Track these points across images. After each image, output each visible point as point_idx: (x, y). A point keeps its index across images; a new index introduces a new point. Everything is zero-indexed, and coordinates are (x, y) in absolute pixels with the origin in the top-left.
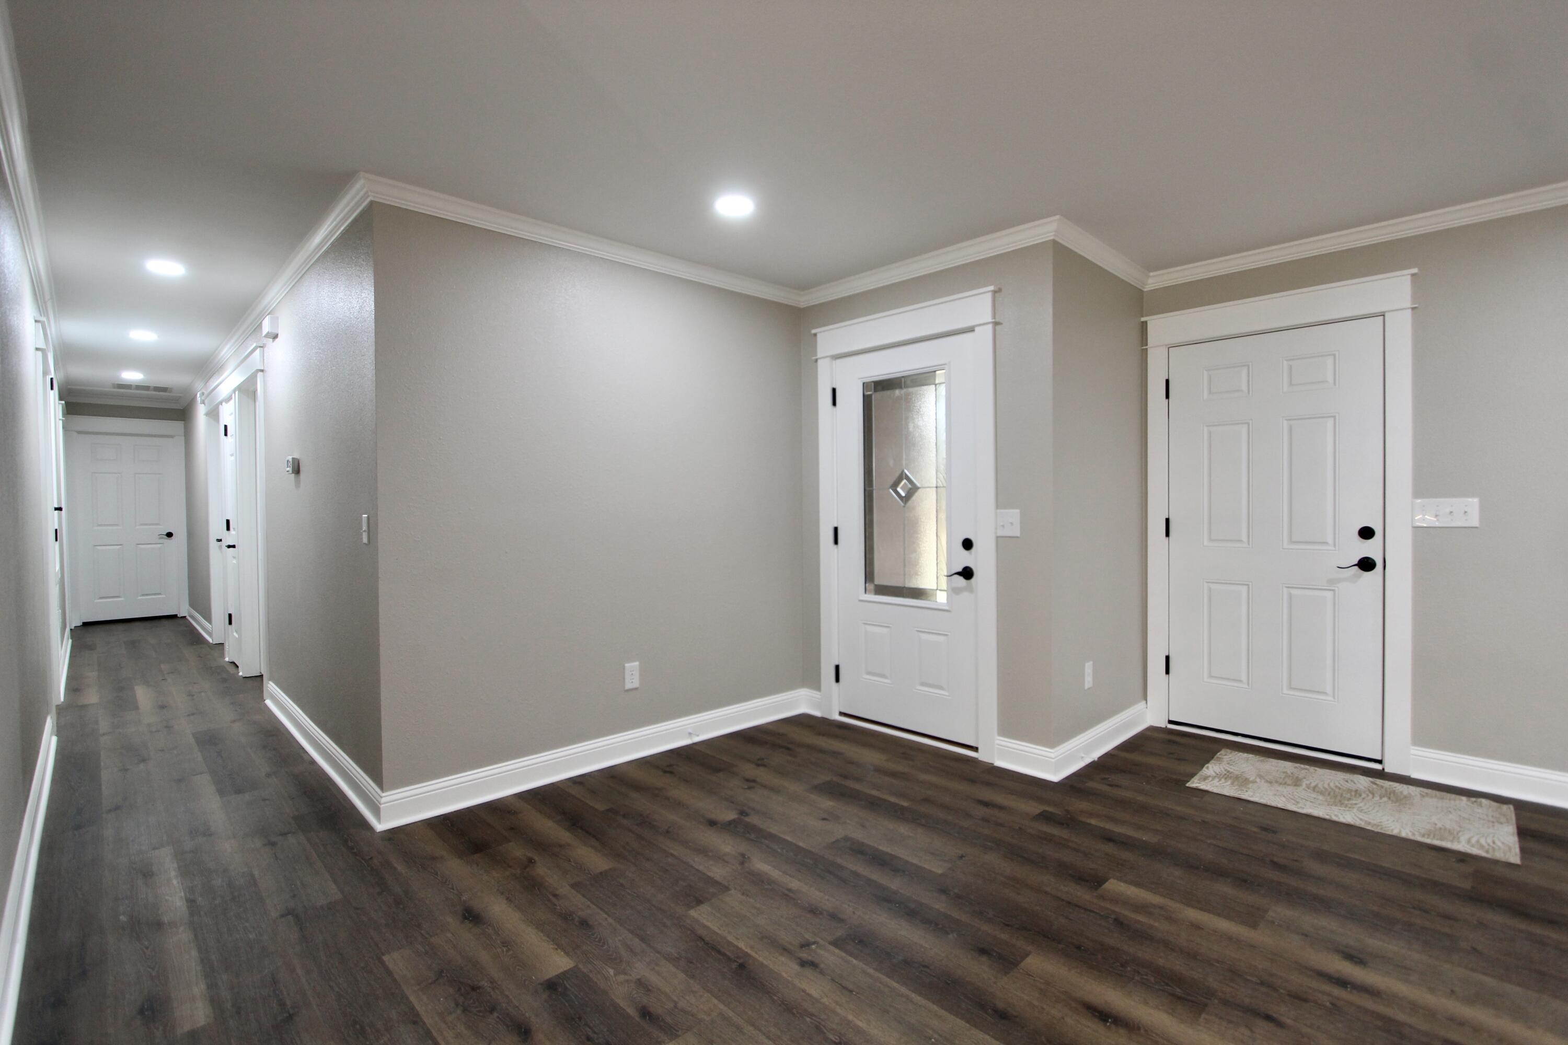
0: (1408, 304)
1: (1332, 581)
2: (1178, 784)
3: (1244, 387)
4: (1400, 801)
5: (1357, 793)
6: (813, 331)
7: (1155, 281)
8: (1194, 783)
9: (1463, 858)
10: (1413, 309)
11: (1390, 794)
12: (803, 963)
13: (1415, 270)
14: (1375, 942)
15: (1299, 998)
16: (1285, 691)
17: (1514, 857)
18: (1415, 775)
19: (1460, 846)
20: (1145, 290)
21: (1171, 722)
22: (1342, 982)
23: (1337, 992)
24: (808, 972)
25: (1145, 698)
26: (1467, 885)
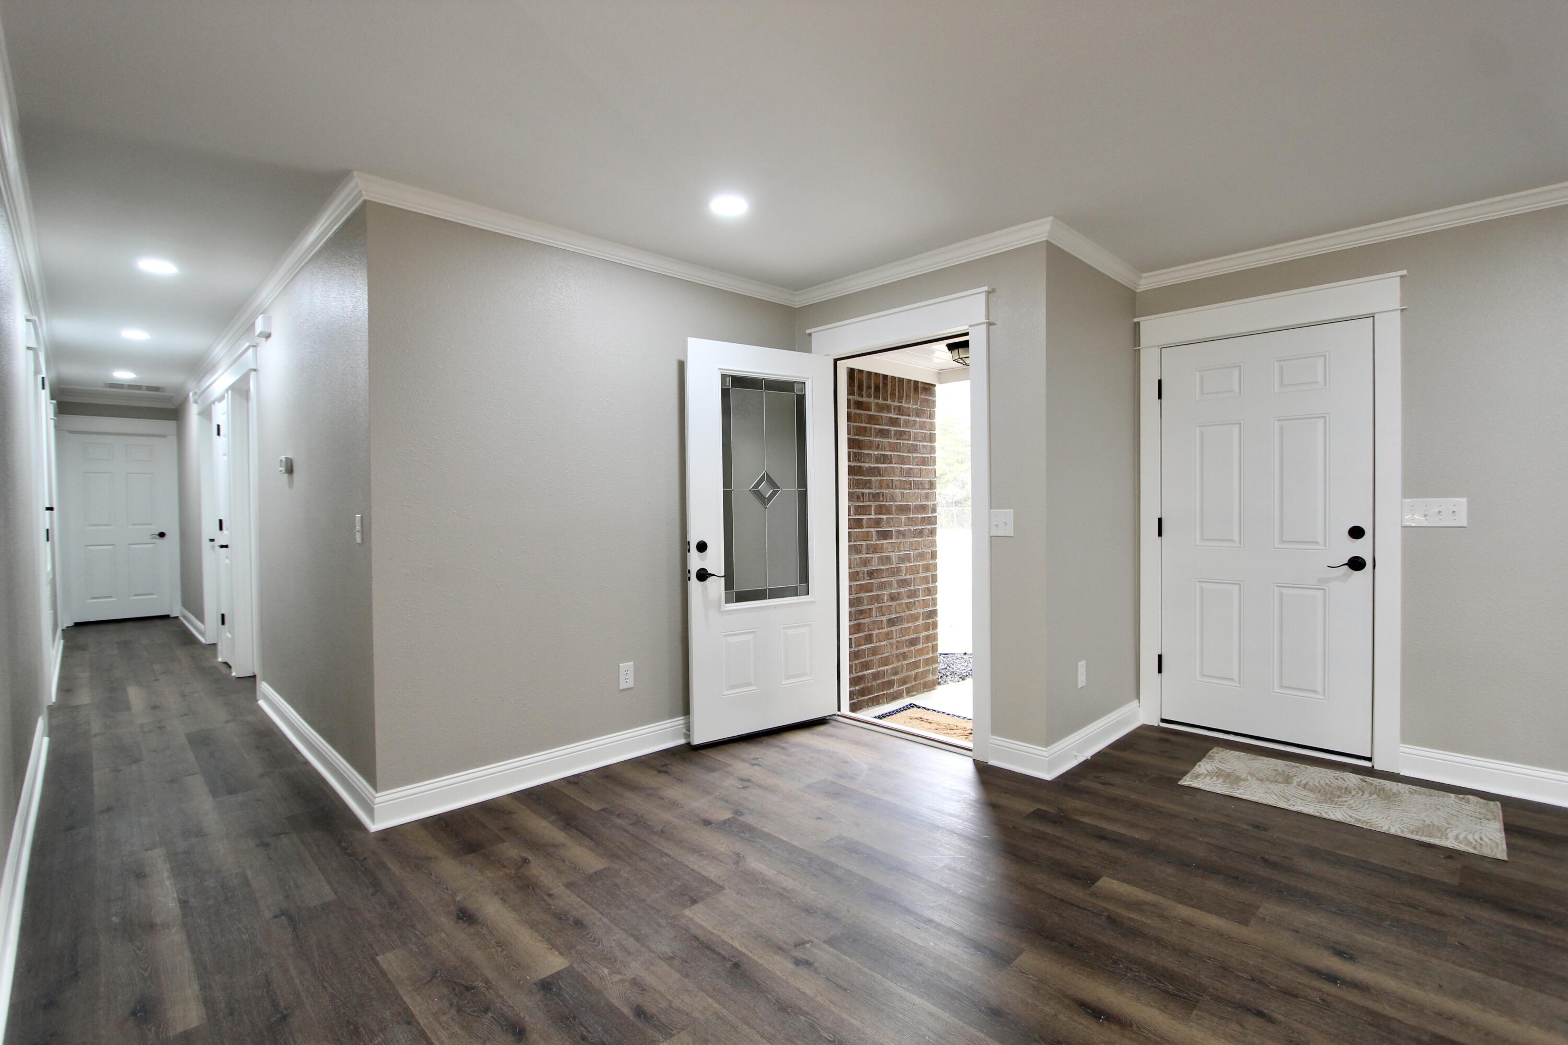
0: (1398, 306)
1: (1322, 581)
2: (1170, 782)
3: (1236, 388)
4: (1389, 797)
5: (1347, 790)
6: (808, 331)
7: (1148, 282)
8: (1186, 781)
9: (1451, 854)
10: (1402, 310)
11: (1380, 792)
12: (797, 962)
13: (1404, 272)
14: (1363, 938)
15: (1289, 994)
16: (1276, 690)
17: (1501, 853)
18: (1404, 772)
19: (1449, 842)
20: (1138, 291)
21: (1163, 721)
22: (1332, 978)
23: (1327, 987)
24: (802, 971)
25: (1138, 697)
26: (1455, 881)
